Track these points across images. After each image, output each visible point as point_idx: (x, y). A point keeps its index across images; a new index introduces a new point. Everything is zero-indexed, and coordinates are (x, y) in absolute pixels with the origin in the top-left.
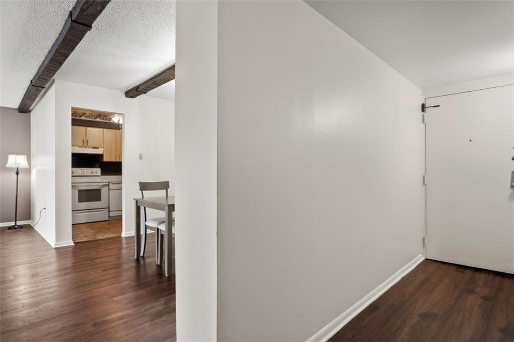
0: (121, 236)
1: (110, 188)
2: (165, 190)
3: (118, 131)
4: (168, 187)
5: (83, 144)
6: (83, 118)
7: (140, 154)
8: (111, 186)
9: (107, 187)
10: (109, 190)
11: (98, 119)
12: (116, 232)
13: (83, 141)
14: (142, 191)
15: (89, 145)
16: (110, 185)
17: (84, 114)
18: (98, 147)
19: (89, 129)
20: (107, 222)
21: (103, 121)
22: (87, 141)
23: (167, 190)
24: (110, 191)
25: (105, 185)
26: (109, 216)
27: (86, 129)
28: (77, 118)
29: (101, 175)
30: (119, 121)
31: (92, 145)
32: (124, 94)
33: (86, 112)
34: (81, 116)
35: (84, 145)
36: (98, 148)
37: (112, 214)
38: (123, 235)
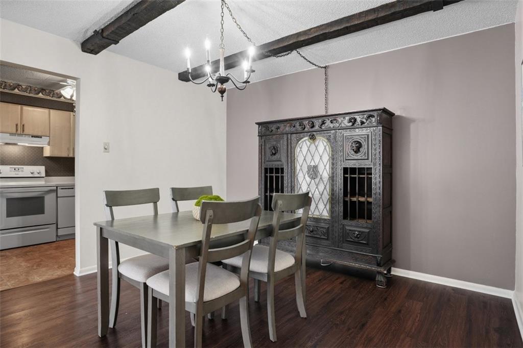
0: (73, 275)
1: (59, 196)
2: (152, 205)
3: (72, 113)
4: (158, 198)
5: (17, 130)
6: (16, 91)
7: (105, 144)
8: (61, 192)
9: (55, 194)
10: (57, 197)
11: (40, 95)
12: (65, 267)
13: (17, 125)
14: (111, 207)
15: (26, 132)
16: (59, 191)
17: (18, 86)
18: (39, 134)
19: (27, 109)
20: (54, 245)
21: (48, 98)
22: (23, 125)
23: (155, 203)
24: (58, 199)
25: (51, 191)
26: (57, 236)
27: (22, 109)
28: (6, 91)
29: (46, 176)
30: (72, 96)
31: (31, 133)
32: (80, 46)
33: (20, 84)
34: (14, 89)
35: (19, 132)
36: (40, 137)
37: (61, 232)
38: (78, 273)
